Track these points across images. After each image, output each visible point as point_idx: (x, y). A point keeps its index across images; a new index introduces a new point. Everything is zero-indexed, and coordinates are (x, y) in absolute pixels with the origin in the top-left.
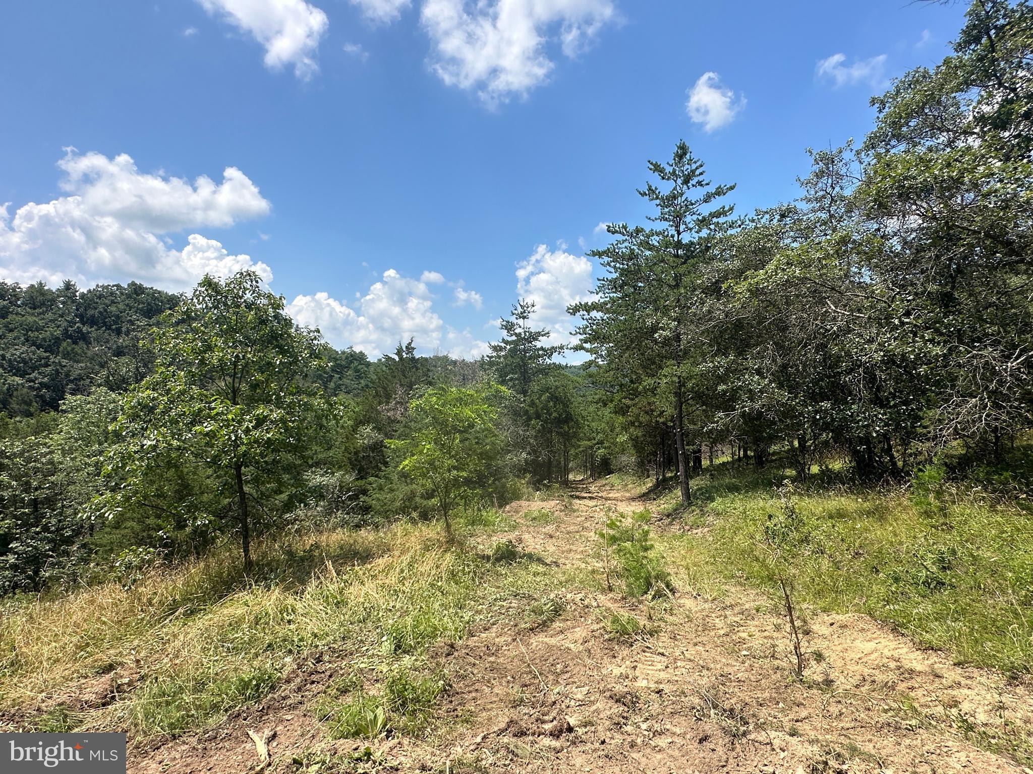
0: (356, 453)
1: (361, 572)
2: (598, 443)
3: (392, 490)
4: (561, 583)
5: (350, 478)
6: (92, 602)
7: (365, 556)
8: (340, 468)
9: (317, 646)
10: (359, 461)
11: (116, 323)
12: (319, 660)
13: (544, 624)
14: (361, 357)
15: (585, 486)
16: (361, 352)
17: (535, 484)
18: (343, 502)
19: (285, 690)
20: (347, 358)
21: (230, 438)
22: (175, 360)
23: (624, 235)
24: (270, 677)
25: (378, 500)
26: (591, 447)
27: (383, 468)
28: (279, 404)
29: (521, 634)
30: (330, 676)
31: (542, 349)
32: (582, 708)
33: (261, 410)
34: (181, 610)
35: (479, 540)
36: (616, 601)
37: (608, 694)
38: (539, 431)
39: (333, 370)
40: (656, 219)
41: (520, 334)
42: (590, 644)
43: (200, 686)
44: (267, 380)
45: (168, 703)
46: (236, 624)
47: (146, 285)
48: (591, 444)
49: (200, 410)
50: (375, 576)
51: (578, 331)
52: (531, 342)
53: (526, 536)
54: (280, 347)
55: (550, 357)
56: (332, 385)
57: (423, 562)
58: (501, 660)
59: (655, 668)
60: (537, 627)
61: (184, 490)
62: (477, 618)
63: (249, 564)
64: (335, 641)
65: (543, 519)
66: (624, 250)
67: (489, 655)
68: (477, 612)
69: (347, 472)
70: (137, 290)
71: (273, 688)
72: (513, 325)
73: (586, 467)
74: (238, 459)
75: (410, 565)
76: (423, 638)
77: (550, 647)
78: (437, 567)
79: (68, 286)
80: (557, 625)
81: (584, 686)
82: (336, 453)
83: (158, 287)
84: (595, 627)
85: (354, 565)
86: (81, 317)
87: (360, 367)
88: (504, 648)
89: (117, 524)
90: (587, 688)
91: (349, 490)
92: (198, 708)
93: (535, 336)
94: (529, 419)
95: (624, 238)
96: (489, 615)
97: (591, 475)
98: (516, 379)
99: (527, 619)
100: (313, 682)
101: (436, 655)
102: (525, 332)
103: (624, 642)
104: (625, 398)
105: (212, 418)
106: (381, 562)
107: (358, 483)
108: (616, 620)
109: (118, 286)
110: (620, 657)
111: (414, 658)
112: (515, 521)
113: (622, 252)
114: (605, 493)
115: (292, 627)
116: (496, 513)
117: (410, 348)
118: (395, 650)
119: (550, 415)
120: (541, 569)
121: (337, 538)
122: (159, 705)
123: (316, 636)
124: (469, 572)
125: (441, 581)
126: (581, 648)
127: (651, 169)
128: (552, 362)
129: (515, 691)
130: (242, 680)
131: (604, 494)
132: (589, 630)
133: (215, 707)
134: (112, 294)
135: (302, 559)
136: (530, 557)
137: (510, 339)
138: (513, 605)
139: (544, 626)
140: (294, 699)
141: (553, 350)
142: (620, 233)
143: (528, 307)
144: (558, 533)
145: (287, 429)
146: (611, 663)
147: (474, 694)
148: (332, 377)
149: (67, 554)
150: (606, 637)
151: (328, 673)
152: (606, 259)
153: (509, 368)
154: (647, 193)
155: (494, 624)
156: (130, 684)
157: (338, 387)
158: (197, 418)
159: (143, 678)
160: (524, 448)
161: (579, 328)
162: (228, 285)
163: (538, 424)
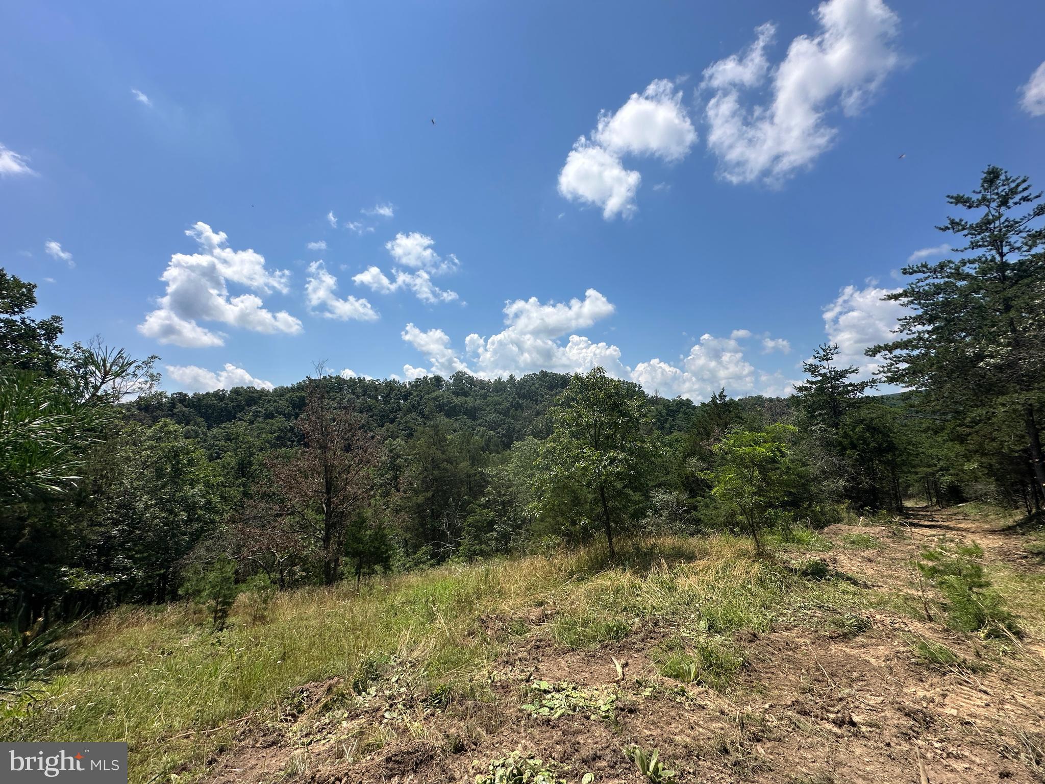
0: (687, 478)
1: (686, 569)
2: (941, 470)
3: (716, 508)
4: (871, 604)
5: (684, 497)
6: (532, 564)
7: (690, 558)
8: (676, 488)
9: (655, 615)
10: (690, 484)
11: (535, 396)
12: (656, 624)
13: (845, 635)
14: (688, 403)
15: (929, 514)
16: (687, 399)
17: (858, 510)
18: (680, 515)
19: (634, 638)
20: (677, 404)
21: (595, 471)
22: (563, 423)
23: (924, 272)
24: (624, 628)
25: (706, 515)
26: (933, 474)
27: (708, 491)
28: (623, 449)
29: (818, 640)
30: (663, 637)
31: (851, 385)
32: (872, 713)
33: (611, 454)
34: (575, 576)
35: (793, 556)
36: (936, 631)
37: (897, 706)
38: (857, 460)
39: (667, 415)
40: (966, 249)
41: (825, 374)
42: (893, 662)
43: (585, 624)
44: (615, 433)
45: (569, 630)
46: (605, 590)
47: (549, 371)
48: (931, 471)
49: (578, 454)
50: (697, 573)
51: (881, 369)
52: (838, 380)
53: (841, 557)
54: (620, 411)
55: (861, 391)
56: (667, 425)
57: (735, 567)
58: (799, 656)
59: (972, 703)
60: (838, 637)
61: (576, 501)
62: (780, 619)
63: (613, 552)
64: (667, 614)
65: (865, 543)
66: (926, 288)
67: (788, 650)
68: (781, 614)
69: (681, 492)
70: (544, 374)
71: (626, 635)
72: (816, 367)
73: (929, 493)
74: (601, 484)
75: (724, 570)
76: (731, 625)
77: (848, 657)
78: (747, 573)
79: (512, 378)
80: (860, 639)
81: (879, 696)
82: (672, 478)
83: (555, 372)
84: (902, 649)
85: (681, 563)
86: (518, 394)
87: (687, 410)
88: (803, 647)
89: (542, 520)
90: (882, 698)
91: (684, 506)
92: (585, 636)
93: (843, 374)
94: (845, 449)
95: (926, 275)
96: (792, 619)
97: (938, 503)
98: (825, 414)
99: (827, 628)
100: (652, 638)
101: (740, 639)
102: (830, 372)
103: (935, 670)
104: (960, 425)
105: (584, 458)
106: (701, 563)
107: (690, 501)
108: (923, 647)
109: (535, 374)
110: (929, 682)
111: (724, 638)
112: (831, 542)
113: (924, 290)
114: (954, 522)
115: (639, 599)
116: (812, 533)
117: (722, 396)
118: (709, 629)
119: (868, 445)
120: (852, 588)
121: (669, 542)
122: (565, 629)
123: (654, 608)
124: (776, 582)
125: (751, 584)
126: (883, 664)
127: (952, 203)
128: (864, 396)
129: (805, 682)
130: (608, 625)
131: (952, 524)
132: (894, 650)
133: (594, 638)
134: (532, 379)
135: (645, 554)
136: (839, 576)
137: (814, 380)
138: (817, 614)
139: (845, 637)
140: (640, 645)
141: (863, 385)
142: (920, 272)
143: (831, 350)
144: (880, 558)
145: (629, 465)
146: (916, 685)
147: (769, 675)
148: (667, 419)
149: (520, 534)
150: (913, 660)
151: (662, 634)
152: (904, 300)
153: (817, 405)
154: (950, 226)
155: (795, 627)
156: (551, 615)
157: (672, 427)
158: (577, 459)
159: (557, 613)
160: (841, 476)
161: (883, 367)
162: (587, 377)
163: (854, 453)
